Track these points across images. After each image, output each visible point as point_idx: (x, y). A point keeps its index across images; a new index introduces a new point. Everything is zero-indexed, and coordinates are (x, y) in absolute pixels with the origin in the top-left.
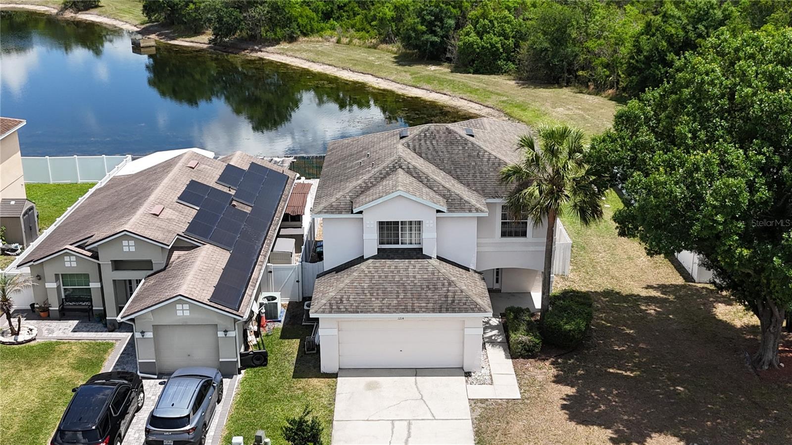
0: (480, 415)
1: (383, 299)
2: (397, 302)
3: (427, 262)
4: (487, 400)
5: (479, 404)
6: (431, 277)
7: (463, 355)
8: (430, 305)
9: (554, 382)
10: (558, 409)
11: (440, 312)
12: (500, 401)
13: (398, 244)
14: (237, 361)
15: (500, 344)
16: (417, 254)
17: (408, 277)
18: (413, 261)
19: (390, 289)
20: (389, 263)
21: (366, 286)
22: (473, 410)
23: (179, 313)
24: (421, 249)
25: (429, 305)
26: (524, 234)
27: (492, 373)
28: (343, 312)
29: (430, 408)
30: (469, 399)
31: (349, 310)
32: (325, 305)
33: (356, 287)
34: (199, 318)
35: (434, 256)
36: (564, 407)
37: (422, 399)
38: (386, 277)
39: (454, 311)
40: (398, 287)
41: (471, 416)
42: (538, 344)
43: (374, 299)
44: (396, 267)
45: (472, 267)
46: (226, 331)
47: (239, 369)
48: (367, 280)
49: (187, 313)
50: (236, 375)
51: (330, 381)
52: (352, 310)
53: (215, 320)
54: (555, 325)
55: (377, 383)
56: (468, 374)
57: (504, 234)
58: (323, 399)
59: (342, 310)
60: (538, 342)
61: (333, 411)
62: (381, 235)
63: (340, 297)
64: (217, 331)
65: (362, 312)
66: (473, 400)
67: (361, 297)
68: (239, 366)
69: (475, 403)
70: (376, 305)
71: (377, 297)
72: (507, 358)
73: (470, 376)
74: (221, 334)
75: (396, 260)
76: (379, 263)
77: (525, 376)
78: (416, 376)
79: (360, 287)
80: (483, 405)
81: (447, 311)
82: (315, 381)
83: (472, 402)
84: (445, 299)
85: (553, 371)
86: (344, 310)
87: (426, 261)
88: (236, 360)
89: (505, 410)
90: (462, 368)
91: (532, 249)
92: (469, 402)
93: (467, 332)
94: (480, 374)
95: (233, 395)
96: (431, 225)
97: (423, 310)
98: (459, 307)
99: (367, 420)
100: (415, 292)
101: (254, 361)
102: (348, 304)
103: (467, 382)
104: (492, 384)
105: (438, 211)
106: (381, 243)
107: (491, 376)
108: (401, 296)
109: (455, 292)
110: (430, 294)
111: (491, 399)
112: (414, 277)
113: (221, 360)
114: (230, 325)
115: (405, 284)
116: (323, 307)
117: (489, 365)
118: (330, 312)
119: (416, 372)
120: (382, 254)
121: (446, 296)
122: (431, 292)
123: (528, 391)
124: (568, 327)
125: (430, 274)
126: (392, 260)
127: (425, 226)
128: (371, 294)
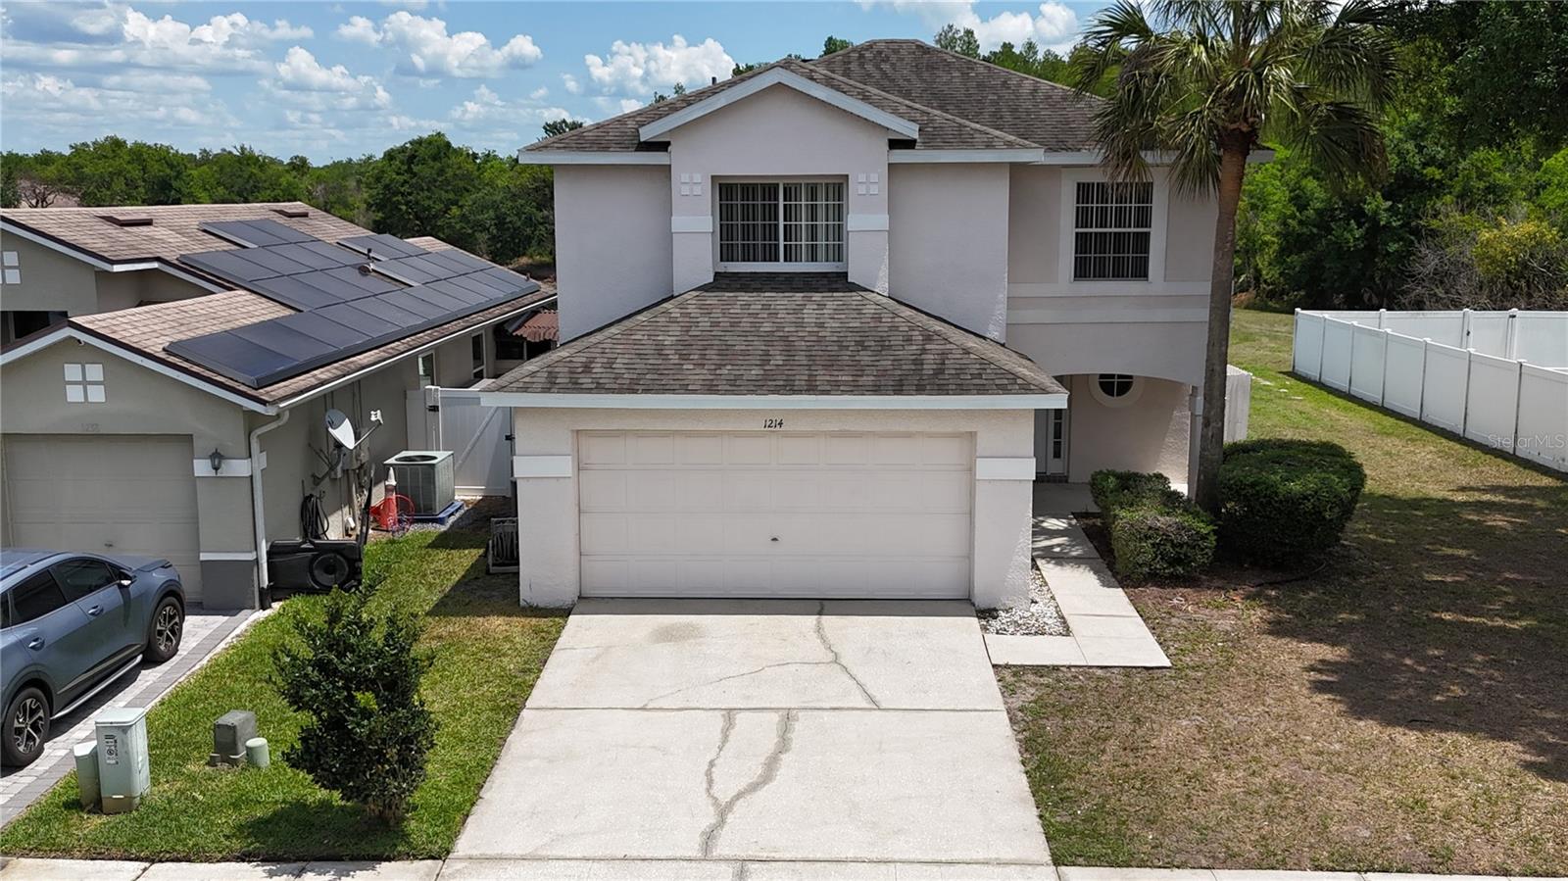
0: (1035, 702)
1: (720, 366)
2: (762, 372)
3: (860, 298)
4: (1056, 668)
5: (1032, 678)
6: (872, 325)
7: (969, 557)
8: (867, 380)
9: (1271, 633)
10: (1305, 691)
11: (899, 390)
12: (1099, 672)
13: (777, 259)
14: (257, 561)
15: (1078, 561)
16: (838, 282)
17: (800, 325)
18: (817, 297)
19: (743, 348)
20: (745, 298)
21: (669, 340)
22: (1008, 690)
23: (74, 394)
24: (845, 275)
25: (865, 378)
26: (1141, 272)
27: (1065, 613)
28: (589, 391)
29: (862, 682)
30: (994, 666)
31: (607, 386)
32: (532, 374)
33: (636, 342)
34: (142, 412)
35: (882, 286)
36: (1320, 687)
37: (836, 660)
38: (734, 324)
39: (942, 390)
40: (769, 343)
41: (1006, 703)
42: (1204, 538)
43: (691, 367)
44: (766, 307)
45: (995, 333)
46: (217, 458)
47: (261, 590)
48: (675, 329)
49: (97, 395)
50: (253, 608)
51: (544, 622)
52: (617, 386)
53: (184, 418)
54: (1253, 485)
55: (694, 627)
56: (987, 614)
57: (1082, 271)
58: (506, 660)
59: (584, 386)
60: (1205, 532)
61: (532, 686)
62: (726, 232)
63: (584, 360)
64: (193, 458)
65: (646, 391)
66: (1007, 666)
67: (651, 362)
68: (265, 583)
69: (1015, 675)
70: (697, 377)
71: (700, 362)
72: (1105, 584)
73: (995, 618)
74: (202, 468)
75: (767, 294)
76: (712, 299)
77: (1174, 620)
78: (820, 613)
79: (651, 342)
80: (1045, 680)
81: (920, 390)
82: (497, 623)
83: (1007, 674)
84: (913, 367)
85: (1257, 614)
86: (593, 386)
87: (856, 297)
88: (251, 557)
89: (1122, 692)
90: (968, 600)
91: (1162, 315)
92: (996, 673)
93: (985, 469)
94: (1028, 614)
95: (219, 649)
96: (874, 190)
97: (842, 388)
98: (960, 382)
99: (643, 709)
100: (820, 353)
101: (316, 572)
102: (603, 375)
103: (984, 629)
104: (1067, 631)
105: (896, 144)
106: (727, 254)
107: (1063, 618)
108: (778, 360)
109: (944, 354)
110: (865, 357)
111: (1069, 667)
112: (821, 325)
113: (204, 557)
114: (230, 433)
115: (790, 339)
116: (527, 380)
117: (1053, 598)
118: (546, 390)
119: (822, 605)
120: (722, 282)
121: (918, 362)
122: (870, 353)
123: (1193, 651)
124: (1295, 487)
125: (869, 320)
126: (755, 294)
127: (855, 191)
128: (684, 357)
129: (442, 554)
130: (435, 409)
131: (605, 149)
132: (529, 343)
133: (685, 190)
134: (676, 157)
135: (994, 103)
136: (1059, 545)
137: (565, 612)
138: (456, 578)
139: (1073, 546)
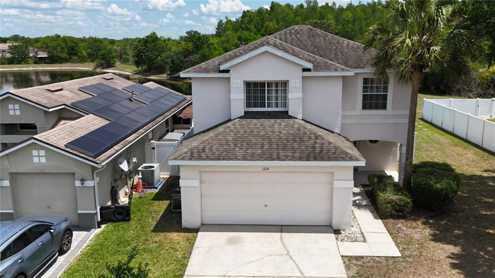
0: (357, 273)
1: (247, 149)
2: (261, 152)
3: (293, 121)
4: (362, 257)
5: (354, 262)
6: (297, 132)
7: (331, 212)
8: (297, 155)
9: (433, 240)
10: (448, 268)
11: (308, 160)
12: (377, 259)
13: (265, 107)
14: (96, 213)
15: (365, 207)
16: (285, 115)
17: (273, 132)
18: (278, 121)
19: (255, 141)
20: (255, 121)
21: (230, 139)
22: (348, 268)
23: (36, 160)
24: (287, 112)
25: (296, 154)
26: (384, 107)
27: (363, 231)
28: (204, 159)
29: (297, 264)
30: (342, 256)
31: (210, 158)
32: (186, 153)
33: (220, 139)
34: (57, 166)
35: (300, 116)
36: (454, 266)
37: (288, 254)
38: (251, 132)
39: (322, 159)
40: (263, 139)
41: (347, 274)
42: (408, 203)
43: (238, 149)
44: (262, 125)
45: (337, 131)
46: (83, 180)
47: (98, 222)
48: (232, 134)
49: (43, 160)
50: (95, 228)
51: (190, 235)
52: (213, 158)
53: (73, 168)
54: (425, 185)
55: (239, 238)
56: (337, 232)
57: (364, 107)
58: (178, 253)
59: (203, 158)
60: (409, 201)
61: (186, 265)
62: (248, 98)
63: (202, 147)
64: (75, 180)
65: (224, 159)
66: (346, 257)
67: (225, 147)
68: (99, 219)
69: (349, 260)
70: (240, 154)
71: (240, 147)
72: (376, 218)
73: (340, 234)
74: (78, 183)
75: (262, 120)
76: (244, 122)
77: (400, 234)
78: (281, 232)
79: (224, 139)
80: (359, 263)
81: (315, 159)
82: (174, 236)
83: (346, 260)
84: (312, 150)
85: (428, 231)
86: (206, 157)
87: (291, 121)
88: (94, 212)
89: (386, 268)
90: (330, 226)
91: (391, 121)
92: (343, 260)
93: (336, 184)
94: (351, 232)
95: (84, 247)
96: (297, 85)
97: (289, 158)
98: (328, 156)
99: (224, 276)
100: (281, 144)
101: (116, 215)
102: (209, 153)
103: (337, 239)
104: (365, 241)
105: (305, 70)
106: (248, 105)
107: (362, 234)
108: (267, 147)
109: (322, 144)
110: (296, 145)
111: (367, 257)
112: (280, 132)
113: (79, 212)
114: (87, 173)
115: (270, 138)
117: (358, 224)
118: (190, 159)
119: (282, 228)
120: (248, 115)
121: (314, 147)
122: (297, 143)
123: (408, 249)
124: (439, 186)
125: (296, 130)
126: (258, 120)
127: (291, 85)
128: (236, 145)
129: (156, 203)
130: (154, 148)
131: (208, 72)
132: (183, 119)
133: (235, 85)
134: (232, 75)
135: (335, 50)
136: (358, 200)
137: (197, 230)
138: (161, 214)
139: (363, 200)
